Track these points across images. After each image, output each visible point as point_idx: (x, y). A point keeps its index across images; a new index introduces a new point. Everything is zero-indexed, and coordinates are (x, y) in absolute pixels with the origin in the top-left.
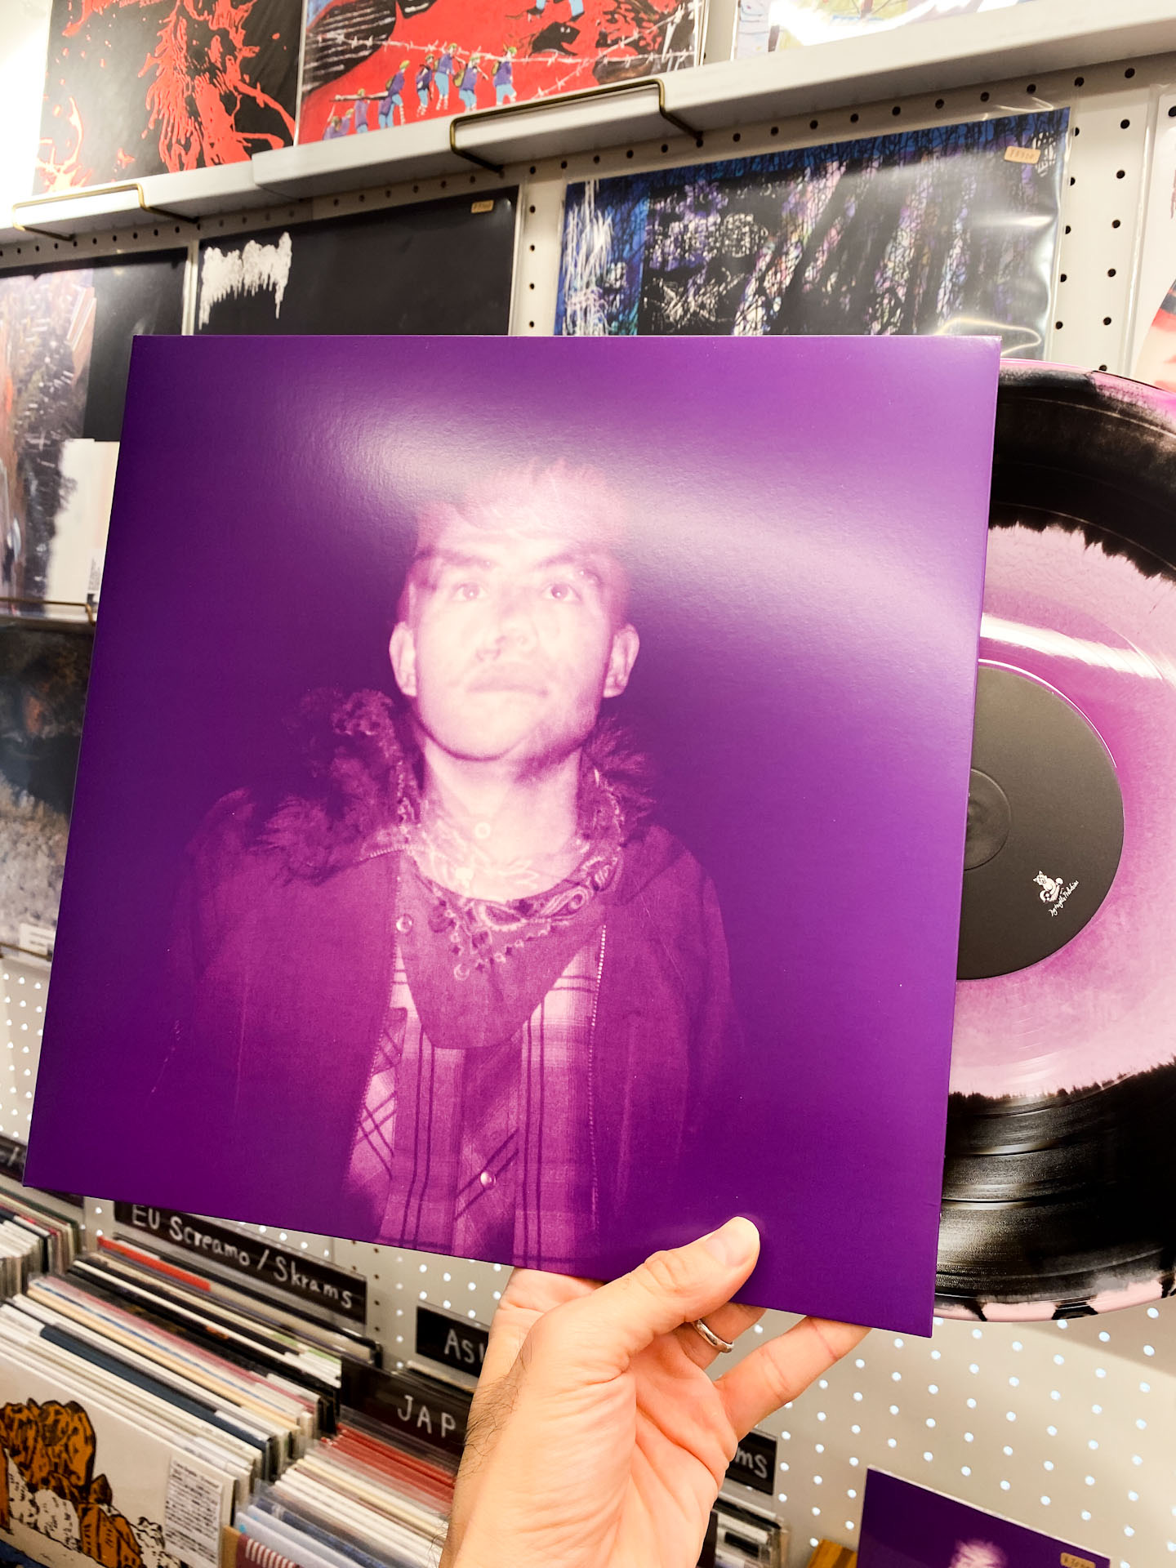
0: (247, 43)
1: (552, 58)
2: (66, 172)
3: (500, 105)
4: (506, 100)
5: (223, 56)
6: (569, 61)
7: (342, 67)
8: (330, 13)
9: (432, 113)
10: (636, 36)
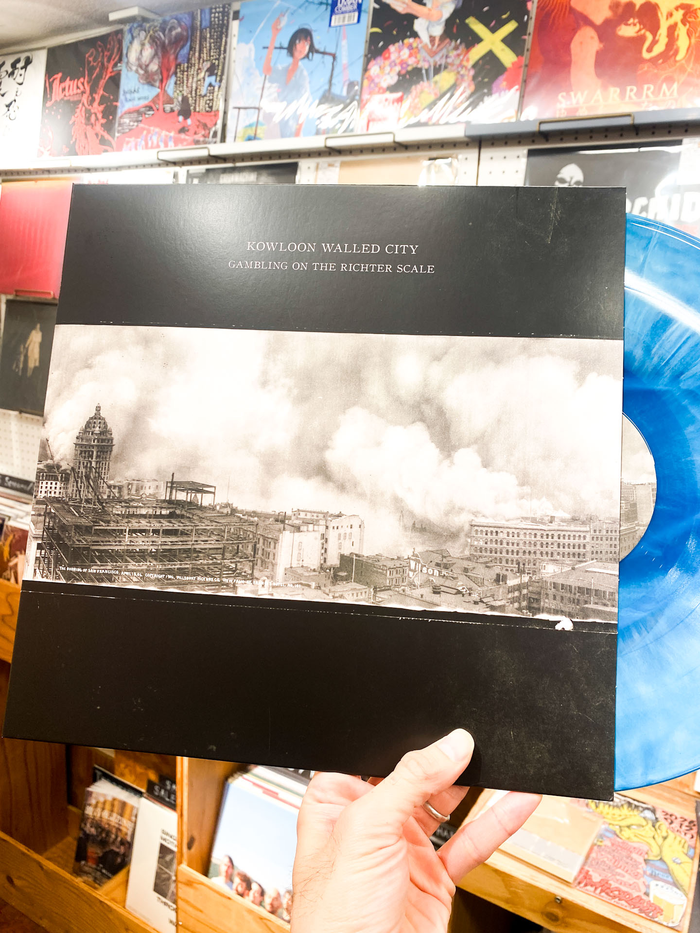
0: (103, 117)
1: (183, 136)
2: (48, 151)
3: (169, 148)
4: (171, 146)
5: (96, 120)
6: (187, 137)
7: (127, 130)
8: (125, 113)
9: (152, 147)
10: (203, 132)
